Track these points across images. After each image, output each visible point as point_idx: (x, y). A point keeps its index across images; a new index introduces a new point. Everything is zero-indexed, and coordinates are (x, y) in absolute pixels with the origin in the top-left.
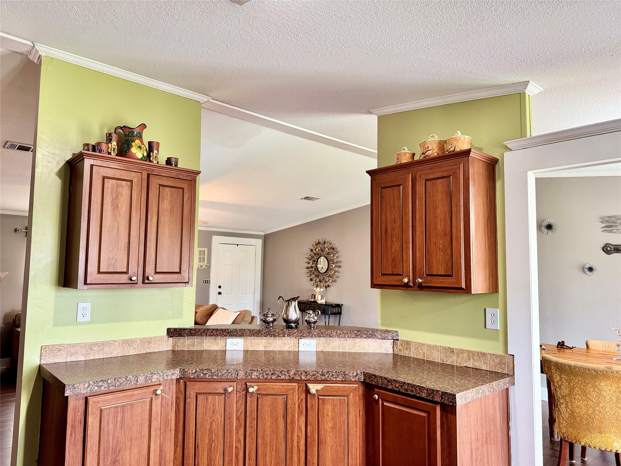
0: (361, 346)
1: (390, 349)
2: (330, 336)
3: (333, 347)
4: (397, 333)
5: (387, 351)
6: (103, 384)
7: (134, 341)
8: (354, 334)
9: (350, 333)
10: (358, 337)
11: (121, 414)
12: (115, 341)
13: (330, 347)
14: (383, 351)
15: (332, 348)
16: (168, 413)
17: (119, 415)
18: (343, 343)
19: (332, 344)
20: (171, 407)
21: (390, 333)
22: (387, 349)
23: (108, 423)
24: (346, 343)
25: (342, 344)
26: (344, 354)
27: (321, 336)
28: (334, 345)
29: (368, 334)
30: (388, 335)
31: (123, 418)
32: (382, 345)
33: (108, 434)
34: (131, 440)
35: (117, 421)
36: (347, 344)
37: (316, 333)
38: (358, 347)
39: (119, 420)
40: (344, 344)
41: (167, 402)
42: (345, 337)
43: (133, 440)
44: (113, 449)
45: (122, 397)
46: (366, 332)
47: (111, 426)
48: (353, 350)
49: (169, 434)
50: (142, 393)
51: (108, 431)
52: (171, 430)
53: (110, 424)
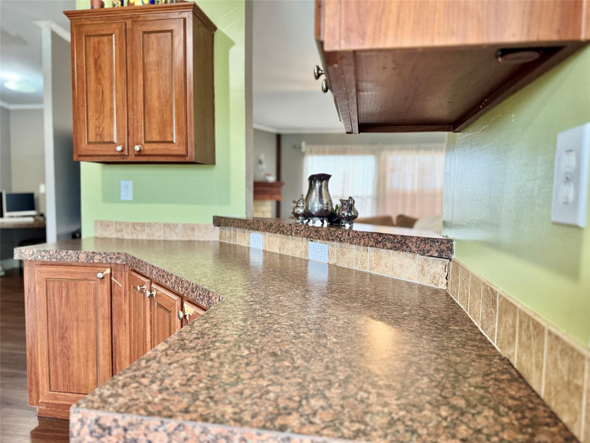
0: (388, 265)
1: (441, 280)
2: (340, 241)
3: (349, 261)
4: (449, 245)
5: (435, 282)
6: (45, 254)
7: (176, 226)
8: (373, 240)
9: (367, 237)
10: (379, 246)
11: (66, 290)
12: (156, 224)
13: (345, 259)
14: (426, 282)
15: (347, 262)
16: (121, 303)
17: (64, 290)
18: (362, 256)
19: (348, 255)
20: (125, 297)
21: (435, 242)
22: (435, 278)
23: (54, 296)
24: (366, 255)
25: (360, 257)
26: (362, 275)
27: (330, 238)
28: (350, 257)
29: (396, 241)
30: (431, 246)
31: (68, 293)
32: (426, 268)
33: (55, 307)
34: (77, 321)
35: (62, 296)
36: (367, 258)
37: (324, 234)
38: (385, 266)
39: (64, 296)
40: (363, 258)
41: (119, 290)
42: (359, 244)
43: (80, 321)
44: (60, 324)
45: (66, 272)
46: (391, 237)
47: (57, 300)
48: (377, 271)
49: (124, 328)
50: (86, 273)
51: (54, 304)
52: (125, 324)
53: (56, 298)
